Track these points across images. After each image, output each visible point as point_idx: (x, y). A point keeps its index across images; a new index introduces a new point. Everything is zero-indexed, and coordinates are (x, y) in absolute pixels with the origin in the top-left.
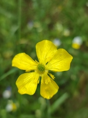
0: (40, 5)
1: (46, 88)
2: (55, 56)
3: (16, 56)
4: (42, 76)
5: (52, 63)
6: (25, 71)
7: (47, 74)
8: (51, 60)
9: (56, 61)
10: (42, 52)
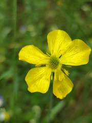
0: (33, 8)
1: (59, 86)
2: (70, 48)
3: (23, 49)
4: (55, 71)
5: (66, 56)
6: (35, 65)
7: (60, 69)
8: (65, 53)
9: (71, 54)
10: (54, 44)
